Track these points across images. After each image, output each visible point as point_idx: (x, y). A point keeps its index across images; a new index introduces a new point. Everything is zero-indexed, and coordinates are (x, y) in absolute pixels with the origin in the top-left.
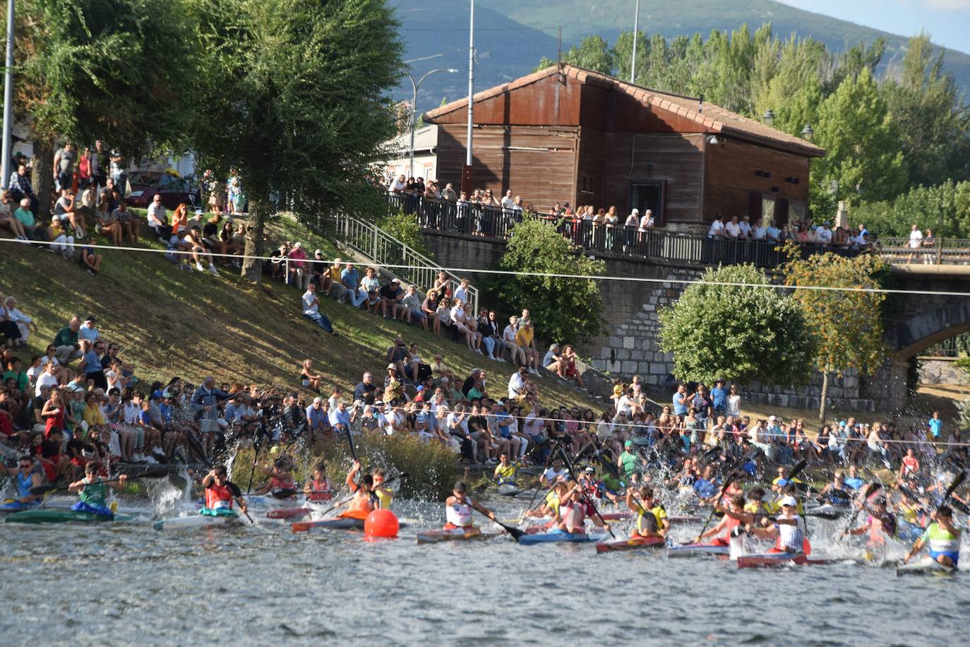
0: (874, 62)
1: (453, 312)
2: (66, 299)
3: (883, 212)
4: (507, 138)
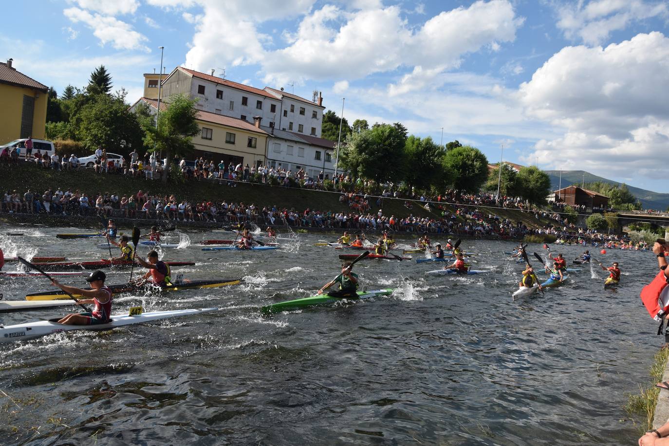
0: (617, 187)
1: (557, 218)
2: (505, 215)
3: (618, 206)
4: (565, 195)
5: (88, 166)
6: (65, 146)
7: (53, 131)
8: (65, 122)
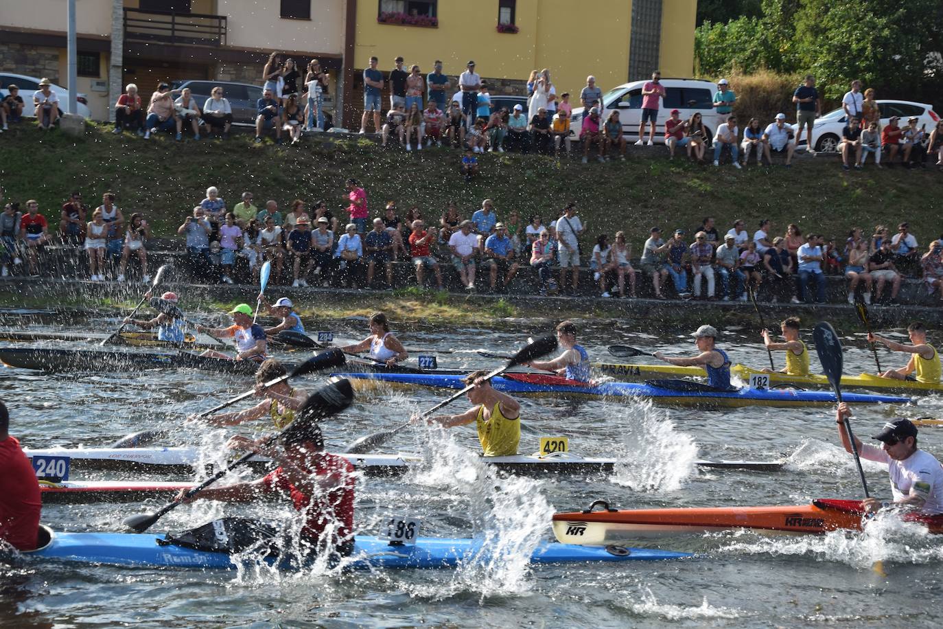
5: (818, 147)
6: (752, 90)
7: (717, 50)
8: (750, 18)
